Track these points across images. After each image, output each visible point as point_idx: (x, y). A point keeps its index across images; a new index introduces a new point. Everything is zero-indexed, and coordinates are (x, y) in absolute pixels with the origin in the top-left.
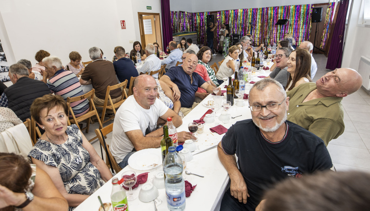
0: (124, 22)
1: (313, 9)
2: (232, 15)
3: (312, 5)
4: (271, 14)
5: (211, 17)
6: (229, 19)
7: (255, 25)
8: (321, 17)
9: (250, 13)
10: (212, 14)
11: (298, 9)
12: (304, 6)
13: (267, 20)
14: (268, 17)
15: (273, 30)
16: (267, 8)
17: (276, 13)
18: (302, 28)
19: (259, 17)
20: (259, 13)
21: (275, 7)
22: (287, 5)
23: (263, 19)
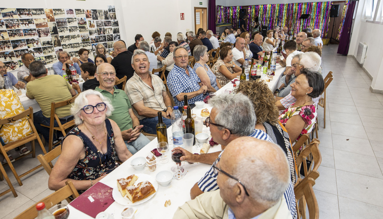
0: (183, 15)
1: (332, 5)
2: (262, 9)
3: (332, 2)
4: (296, 9)
5: (244, 10)
6: (259, 13)
7: (282, 18)
8: (338, 13)
9: (277, 8)
10: (244, 8)
11: (319, 5)
12: (325, 2)
13: (292, 15)
14: (293, 12)
15: (296, 23)
16: (293, 4)
17: (300, 9)
18: (322, 22)
19: (285, 11)
20: (285, 7)
21: (300, 3)
22: (310, 2)
23: (289, 12)
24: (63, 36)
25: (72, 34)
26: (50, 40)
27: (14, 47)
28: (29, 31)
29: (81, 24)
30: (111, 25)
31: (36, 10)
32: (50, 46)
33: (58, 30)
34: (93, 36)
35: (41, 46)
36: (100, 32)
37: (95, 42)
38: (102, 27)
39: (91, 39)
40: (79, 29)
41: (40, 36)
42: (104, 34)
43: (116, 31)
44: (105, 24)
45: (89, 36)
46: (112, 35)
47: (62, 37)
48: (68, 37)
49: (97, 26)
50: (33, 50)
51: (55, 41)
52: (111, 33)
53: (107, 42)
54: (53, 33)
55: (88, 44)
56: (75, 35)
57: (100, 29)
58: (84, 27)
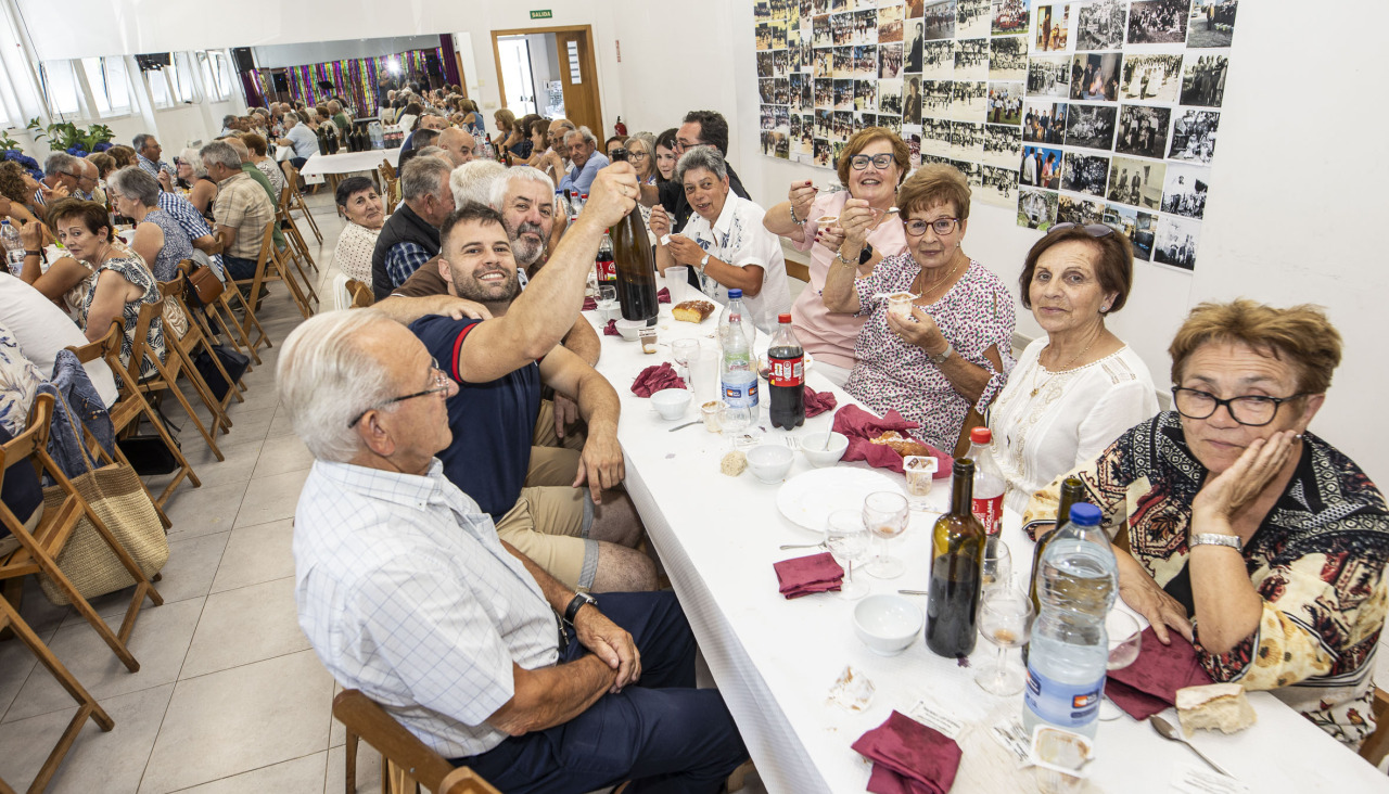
24: (932, 83)
25: (960, 75)
26: (898, 96)
27: (838, 100)
28: (865, 52)
29: (1005, 28)
30: (1180, 36)
32: (895, 114)
33: (925, 53)
34: (1041, 104)
35: (877, 112)
36: (1089, 80)
37: (1043, 140)
38: (1111, 50)
39: (1029, 116)
40: (991, 55)
41: (880, 76)
42: (1111, 95)
43: (1204, 88)
44: (1133, 25)
45: (1027, 99)
46: (1164, 114)
47: (929, 85)
48: (945, 88)
49: (1084, 36)
50: (861, 121)
51: (910, 97)
52: (1166, 94)
53: (1110, 154)
54: (910, 64)
55: (1010, 139)
56: (968, 85)
57: (1095, 61)
58: (1009, 46)
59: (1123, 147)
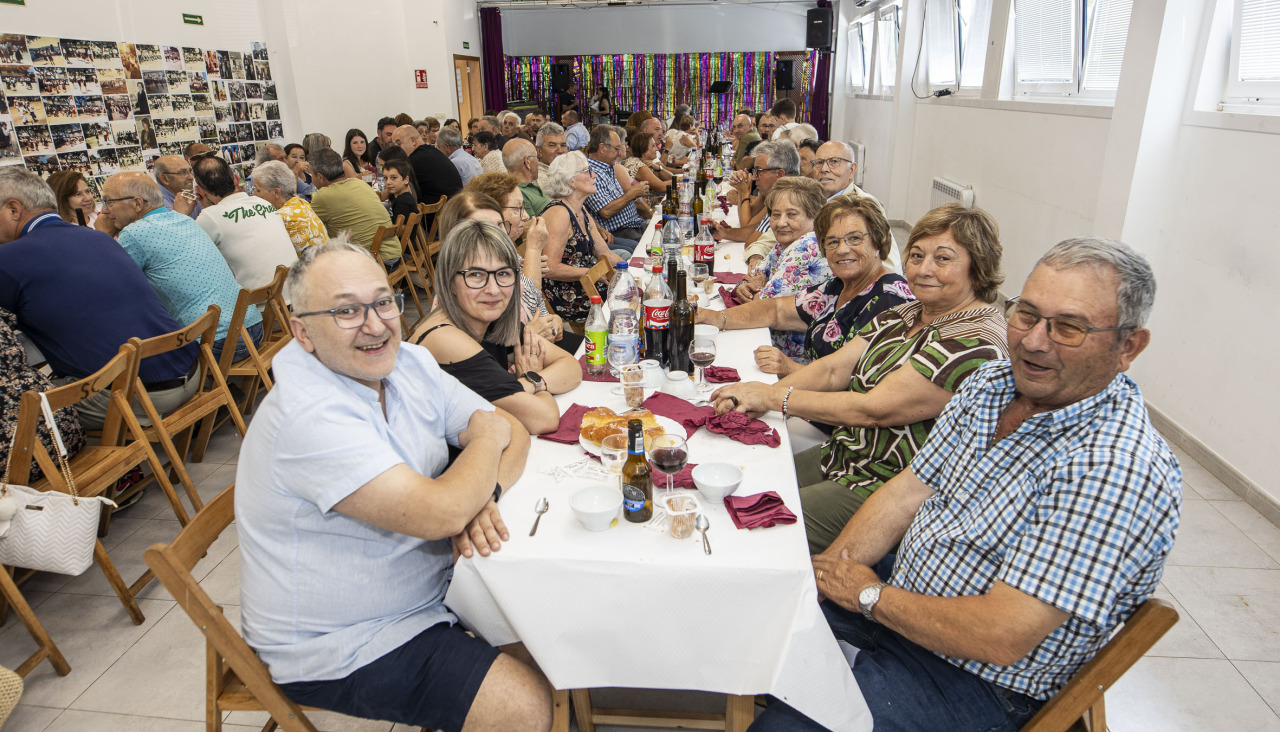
1: (779, 62)
2: (610, 67)
3: (776, 53)
4: (695, 69)
5: (562, 67)
6: (602, 77)
7: (663, 91)
8: (794, 79)
9: (649, 63)
10: (561, 62)
11: (749, 59)
12: (760, 54)
13: (689, 81)
14: (689, 74)
16: (687, 56)
17: (706, 66)
18: (759, 102)
19: (669, 73)
20: (670, 63)
21: (704, 54)
22: (727, 51)
23: (680, 79)
24: (160, 120)
25: (179, 115)
26: (133, 131)
28: (88, 101)
29: (198, 90)
30: (260, 97)
31: (100, 44)
32: (133, 145)
33: (149, 102)
34: (225, 125)
35: (114, 146)
36: (239, 114)
37: (229, 142)
38: (242, 101)
39: (220, 132)
40: (194, 103)
41: (111, 118)
42: (248, 119)
43: (273, 113)
44: (247, 91)
45: (216, 124)
46: (264, 123)
47: (158, 122)
48: (170, 123)
49: (232, 95)
50: (97, 156)
51: (144, 132)
52: (263, 118)
53: (253, 142)
54: (139, 109)
55: (215, 144)
56: (185, 120)
57: (239, 105)
58: (202, 99)
59: (257, 139)
